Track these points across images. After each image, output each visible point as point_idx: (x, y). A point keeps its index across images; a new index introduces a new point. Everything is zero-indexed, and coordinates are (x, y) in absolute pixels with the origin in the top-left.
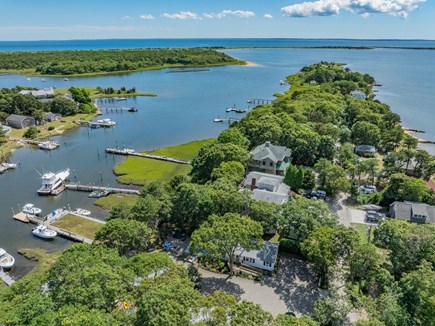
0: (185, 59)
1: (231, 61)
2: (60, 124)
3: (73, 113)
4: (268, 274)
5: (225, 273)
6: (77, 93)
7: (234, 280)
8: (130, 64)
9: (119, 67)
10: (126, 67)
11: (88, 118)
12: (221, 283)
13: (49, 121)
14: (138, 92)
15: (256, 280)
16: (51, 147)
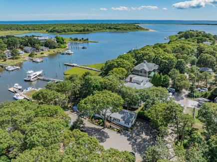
0: (118, 27)
1: (141, 29)
2: (47, 52)
3: (55, 48)
4: (127, 129)
5: (102, 126)
6: (59, 39)
7: (106, 130)
8: (90, 29)
9: (84, 30)
10: (88, 30)
11: (61, 50)
12: (98, 131)
13: (43, 50)
14: (89, 40)
15: (119, 132)
16: (38, 61)
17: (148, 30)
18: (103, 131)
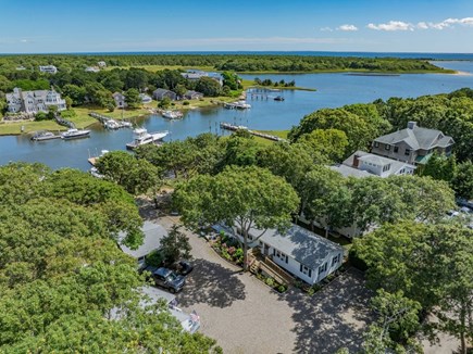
0: (373, 64)
1: (435, 69)
2: (196, 102)
3: (215, 95)
5: (239, 265)
6: (228, 78)
7: (245, 278)
8: (306, 65)
9: (292, 68)
11: (226, 101)
13: (190, 98)
14: (296, 86)
16: (172, 116)
17: (452, 72)
18: (235, 279)
